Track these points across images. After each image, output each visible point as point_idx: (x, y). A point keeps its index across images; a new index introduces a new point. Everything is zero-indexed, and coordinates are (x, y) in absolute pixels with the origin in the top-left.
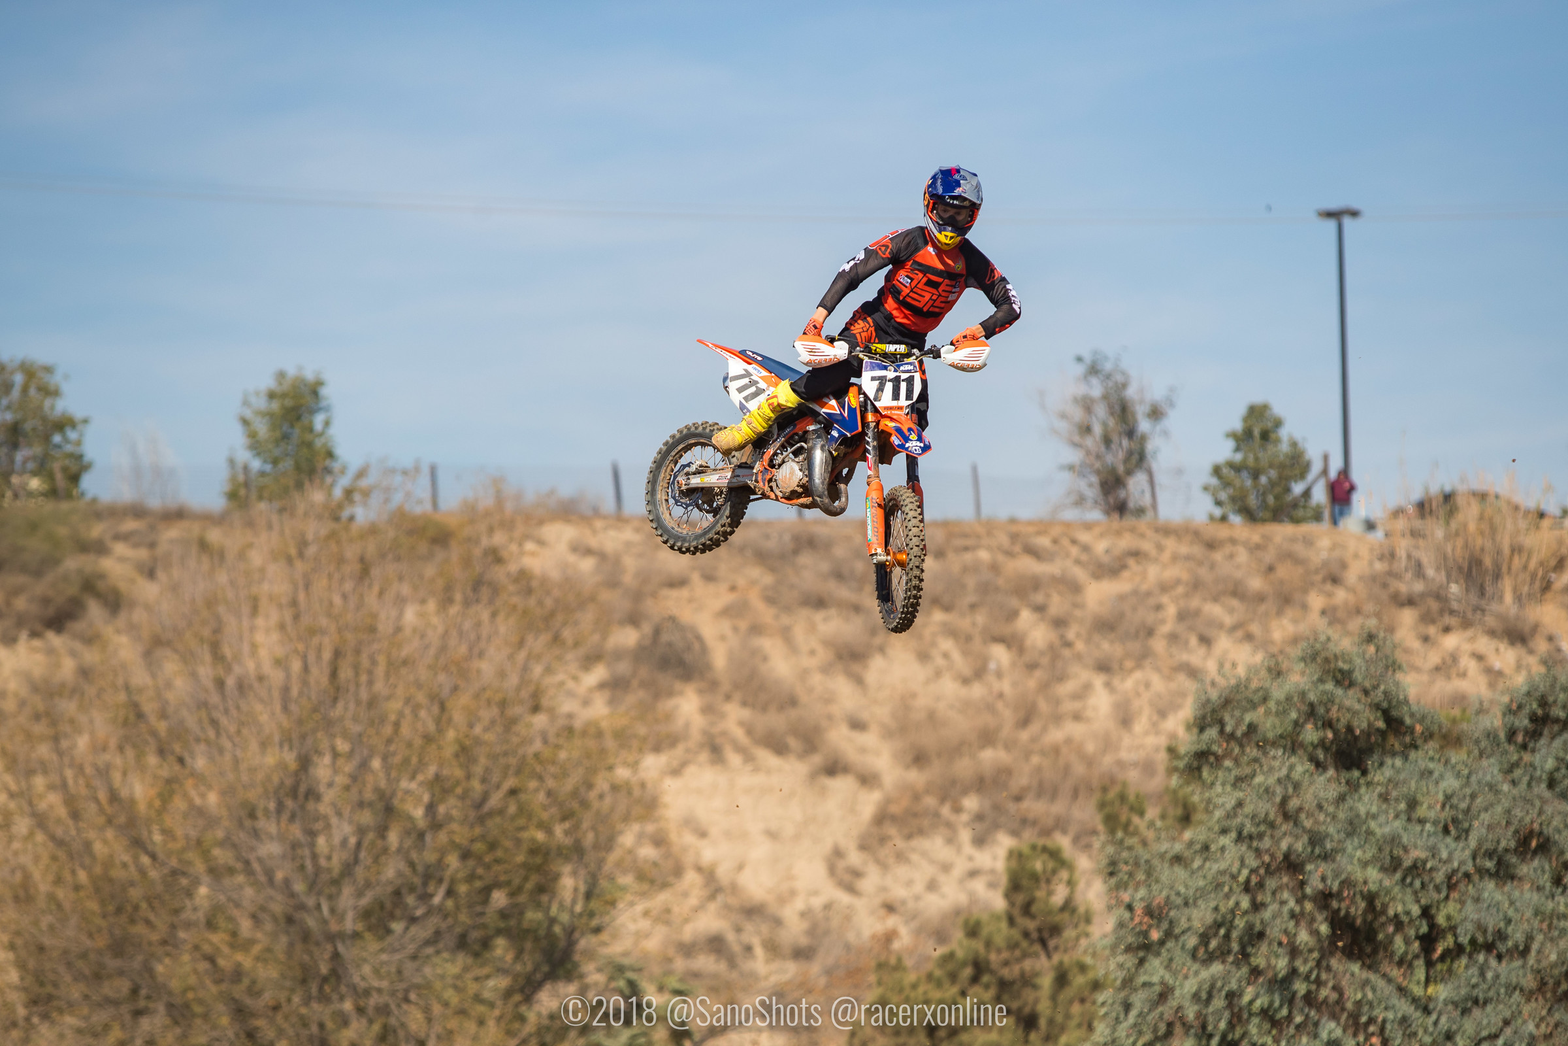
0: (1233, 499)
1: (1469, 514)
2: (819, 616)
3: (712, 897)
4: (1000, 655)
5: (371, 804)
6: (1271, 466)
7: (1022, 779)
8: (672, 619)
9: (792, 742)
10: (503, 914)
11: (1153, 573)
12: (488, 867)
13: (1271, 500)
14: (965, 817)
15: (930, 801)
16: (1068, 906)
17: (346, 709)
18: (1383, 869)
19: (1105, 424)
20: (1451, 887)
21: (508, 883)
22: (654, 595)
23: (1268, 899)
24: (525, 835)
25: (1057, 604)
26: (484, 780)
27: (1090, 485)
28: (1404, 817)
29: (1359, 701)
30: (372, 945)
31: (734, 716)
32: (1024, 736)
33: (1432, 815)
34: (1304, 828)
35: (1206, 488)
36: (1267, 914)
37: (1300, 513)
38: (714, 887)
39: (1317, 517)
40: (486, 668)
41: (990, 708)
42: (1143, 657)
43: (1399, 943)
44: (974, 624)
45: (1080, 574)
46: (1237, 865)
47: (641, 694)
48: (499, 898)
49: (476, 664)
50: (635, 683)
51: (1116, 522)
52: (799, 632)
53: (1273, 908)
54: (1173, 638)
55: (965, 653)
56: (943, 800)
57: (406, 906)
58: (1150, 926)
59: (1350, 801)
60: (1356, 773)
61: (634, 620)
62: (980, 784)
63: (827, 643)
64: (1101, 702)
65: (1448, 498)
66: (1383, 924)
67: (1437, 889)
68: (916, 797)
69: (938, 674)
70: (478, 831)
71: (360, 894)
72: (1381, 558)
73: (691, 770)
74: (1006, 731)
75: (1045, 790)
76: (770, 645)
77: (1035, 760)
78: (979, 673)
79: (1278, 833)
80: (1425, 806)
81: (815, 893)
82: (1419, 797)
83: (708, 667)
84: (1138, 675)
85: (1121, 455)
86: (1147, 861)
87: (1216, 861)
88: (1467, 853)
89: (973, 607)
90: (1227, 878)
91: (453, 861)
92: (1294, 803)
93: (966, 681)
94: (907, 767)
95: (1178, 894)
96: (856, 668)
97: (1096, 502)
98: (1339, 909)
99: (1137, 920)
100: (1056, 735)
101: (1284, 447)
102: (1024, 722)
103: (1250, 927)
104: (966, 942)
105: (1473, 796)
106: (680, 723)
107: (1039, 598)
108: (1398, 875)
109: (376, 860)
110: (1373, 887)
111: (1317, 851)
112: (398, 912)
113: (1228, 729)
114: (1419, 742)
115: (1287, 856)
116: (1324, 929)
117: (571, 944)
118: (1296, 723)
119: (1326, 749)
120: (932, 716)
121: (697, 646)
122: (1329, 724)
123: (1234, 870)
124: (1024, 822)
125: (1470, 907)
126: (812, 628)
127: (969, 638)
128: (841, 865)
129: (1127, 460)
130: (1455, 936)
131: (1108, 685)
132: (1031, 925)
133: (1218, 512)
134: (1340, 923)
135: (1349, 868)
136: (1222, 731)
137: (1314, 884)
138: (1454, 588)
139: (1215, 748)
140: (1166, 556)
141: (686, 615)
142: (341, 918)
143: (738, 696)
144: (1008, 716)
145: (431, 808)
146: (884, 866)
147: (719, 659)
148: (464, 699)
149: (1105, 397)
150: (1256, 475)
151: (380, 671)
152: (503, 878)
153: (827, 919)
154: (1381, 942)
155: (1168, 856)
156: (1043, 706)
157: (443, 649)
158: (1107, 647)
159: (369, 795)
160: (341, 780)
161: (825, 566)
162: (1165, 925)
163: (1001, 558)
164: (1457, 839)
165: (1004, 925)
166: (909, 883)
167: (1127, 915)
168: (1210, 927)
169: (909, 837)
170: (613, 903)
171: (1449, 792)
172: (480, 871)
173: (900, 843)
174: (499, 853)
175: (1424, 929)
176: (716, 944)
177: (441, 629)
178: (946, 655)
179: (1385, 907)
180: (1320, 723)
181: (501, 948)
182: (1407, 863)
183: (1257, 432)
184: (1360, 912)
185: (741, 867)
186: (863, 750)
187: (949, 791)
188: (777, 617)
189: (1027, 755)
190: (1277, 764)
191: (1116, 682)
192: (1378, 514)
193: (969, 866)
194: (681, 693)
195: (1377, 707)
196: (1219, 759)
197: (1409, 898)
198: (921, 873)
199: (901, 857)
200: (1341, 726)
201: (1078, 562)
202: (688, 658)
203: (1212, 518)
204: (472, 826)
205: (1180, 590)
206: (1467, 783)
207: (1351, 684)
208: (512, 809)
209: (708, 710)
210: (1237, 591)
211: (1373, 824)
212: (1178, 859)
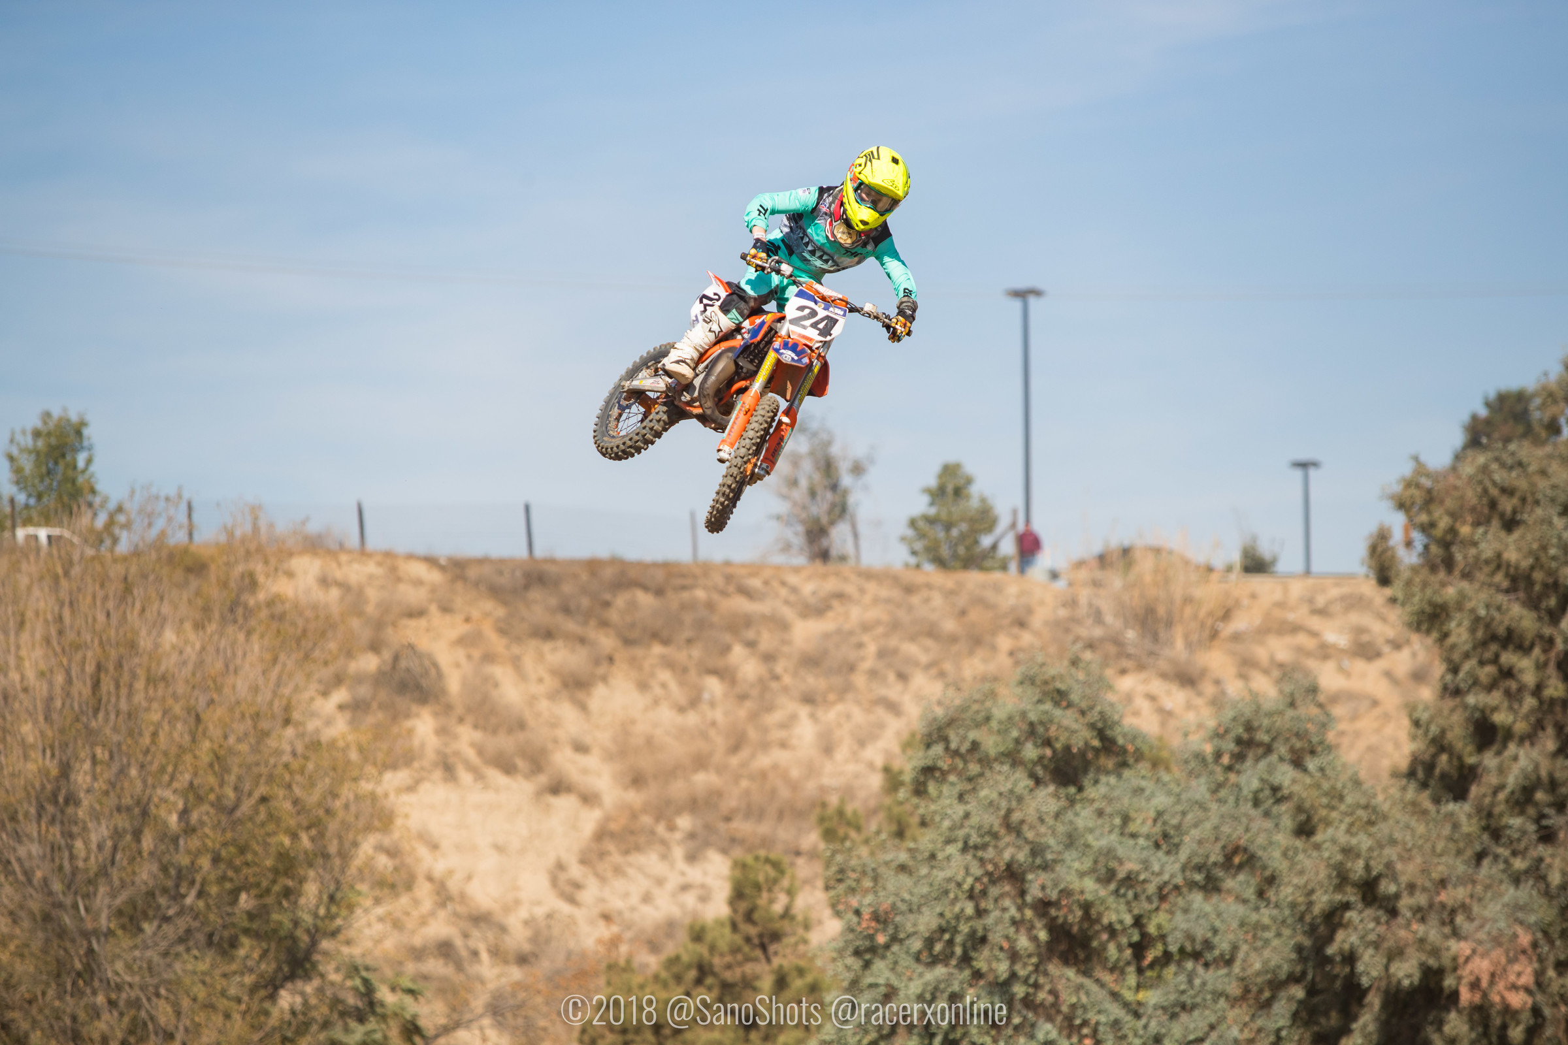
0: (928, 550)
1: (1145, 566)
2: (547, 647)
3: (443, 904)
4: (714, 686)
5: (129, 809)
6: (962, 520)
7: (732, 802)
8: (411, 647)
9: (520, 763)
10: (251, 916)
11: (856, 614)
12: (237, 870)
13: (961, 550)
14: (678, 836)
15: (646, 820)
16: (787, 914)
17: (107, 720)
18: (1099, 880)
19: (810, 478)
20: (1163, 898)
21: (258, 885)
22: (394, 625)
23: (991, 906)
24: (273, 840)
25: (767, 641)
26: (236, 789)
27: (796, 534)
28: (1117, 830)
29: (1077, 721)
30: (126, 943)
31: (467, 738)
32: (734, 761)
33: (1145, 830)
34: (1026, 840)
35: (903, 539)
36: (989, 920)
37: (988, 563)
38: (443, 896)
39: (1004, 567)
40: (240, 686)
41: (704, 735)
42: (845, 690)
43: (1112, 951)
44: (690, 657)
45: (788, 613)
46: (962, 873)
47: (380, 716)
48: (245, 901)
49: (230, 680)
50: (375, 705)
51: (819, 566)
52: (528, 662)
53: (996, 914)
54: (873, 674)
55: (682, 684)
56: (658, 819)
57: (159, 907)
58: (877, 931)
59: (1070, 815)
60: (1072, 790)
61: (375, 647)
62: (693, 805)
63: (555, 672)
64: (806, 732)
65: (1126, 552)
66: (1098, 932)
67: (1149, 899)
68: (634, 816)
69: (656, 702)
70: (229, 835)
71: (113, 895)
72: (1064, 605)
73: (425, 787)
74: (718, 756)
75: (754, 812)
76: (501, 673)
77: (744, 783)
78: (694, 702)
79: (1002, 844)
80: (1139, 821)
81: (538, 903)
82: (1133, 814)
83: (444, 691)
84: (840, 707)
85: (825, 507)
86: (874, 870)
87: (942, 869)
88: (1177, 866)
89: (689, 641)
90: (952, 886)
91: (205, 862)
92: (1016, 817)
93: (681, 710)
94: (626, 788)
95: (903, 900)
96: (580, 695)
97: (802, 549)
98: (1057, 917)
99: (864, 925)
100: (763, 761)
101: (974, 503)
102: (735, 748)
103: (973, 933)
104: (691, 946)
105: (1184, 813)
106: (416, 742)
107: (750, 634)
108: (1113, 886)
109: (132, 860)
110: (1089, 897)
111: (1038, 861)
112: (151, 913)
113: (953, 746)
114: (1131, 761)
115: (1009, 866)
116: (1043, 935)
117: (314, 943)
118: (1017, 741)
119: (1045, 767)
120: (649, 741)
121: (433, 672)
122: (1048, 743)
123: (959, 878)
124: (733, 840)
125: (1179, 917)
126: (541, 657)
127: (685, 670)
128: (563, 877)
129: (830, 512)
130: (1165, 944)
131: (812, 716)
132: (753, 931)
133: (913, 560)
134: (1058, 931)
135: (1069, 878)
136: (947, 749)
137: (1034, 893)
138: (1131, 635)
139: (940, 764)
140: (868, 598)
141: (424, 643)
142: (96, 918)
143: (470, 719)
144: (720, 742)
145: (184, 814)
146: (602, 879)
147: (454, 684)
148: (219, 712)
149: (812, 453)
150: (948, 527)
151: (140, 685)
152: (251, 880)
153: (549, 927)
154: (1095, 949)
155: (894, 865)
156: (752, 734)
157: (200, 663)
158: (813, 681)
159: (127, 801)
160: (100, 785)
161: (553, 601)
162: (891, 931)
163: (716, 597)
164: (1168, 853)
165: (727, 931)
166: (626, 895)
167: (855, 919)
168: (935, 932)
169: (627, 852)
170: (351, 908)
171: (1160, 808)
172: (230, 873)
173: (616, 858)
174: (249, 857)
175: (1136, 938)
176: (445, 949)
177: (198, 646)
178: (664, 686)
179: (1100, 915)
180: (1039, 741)
181: (247, 948)
182: (1121, 874)
183: (950, 488)
184: (1077, 920)
185: (469, 878)
186: (585, 772)
187: (664, 811)
188: (507, 647)
189: (737, 778)
190: (1001, 778)
191: (820, 713)
192: (1061, 564)
193: (681, 880)
194: (418, 715)
195: (1092, 726)
196: (944, 774)
197: (1123, 907)
198: (636, 885)
199: (618, 871)
200: (1058, 746)
201: (787, 602)
202: (424, 683)
203: (907, 565)
204: (224, 831)
205: (880, 630)
206: (1178, 801)
207: (1070, 705)
208: (262, 816)
209: (442, 731)
210: (932, 632)
211: (1090, 839)
212: (902, 868)
